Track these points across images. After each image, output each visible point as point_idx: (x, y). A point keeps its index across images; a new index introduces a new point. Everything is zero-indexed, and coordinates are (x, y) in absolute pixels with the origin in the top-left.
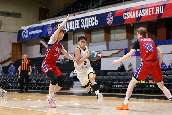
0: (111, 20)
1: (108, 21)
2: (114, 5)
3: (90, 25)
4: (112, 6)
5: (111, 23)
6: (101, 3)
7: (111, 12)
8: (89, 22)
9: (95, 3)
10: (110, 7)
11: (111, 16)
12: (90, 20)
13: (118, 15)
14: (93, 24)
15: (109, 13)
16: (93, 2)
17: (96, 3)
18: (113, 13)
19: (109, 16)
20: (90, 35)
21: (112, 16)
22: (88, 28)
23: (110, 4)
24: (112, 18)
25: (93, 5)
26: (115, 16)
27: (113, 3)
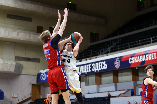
0: (119, 64)
1: (116, 65)
2: (121, 51)
3: (100, 69)
4: (119, 52)
5: (119, 67)
6: (110, 50)
7: (119, 57)
8: (100, 66)
9: (104, 49)
10: (117, 53)
11: (118, 60)
12: (100, 64)
13: (124, 60)
14: (102, 67)
15: (116, 58)
16: (102, 48)
17: (105, 50)
18: (120, 58)
19: (116, 61)
20: (100, 78)
21: (120, 61)
22: (98, 71)
23: (117, 50)
24: (119, 63)
25: (102, 51)
26: (122, 60)
27: (120, 50)
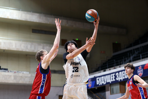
0: (142, 72)
1: (139, 73)
2: (143, 59)
3: (124, 78)
4: (141, 60)
5: (142, 75)
6: (132, 59)
7: (141, 66)
8: (123, 75)
9: (126, 59)
10: (139, 62)
11: (141, 69)
12: (124, 73)
13: (147, 68)
14: (126, 76)
15: (139, 66)
16: (125, 58)
17: (128, 59)
18: (143, 66)
19: (139, 69)
20: (124, 86)
21: (142, 69)
22: (122, 80)
24: (142, 71)
26: (145, 68)
27: (142, 58)
